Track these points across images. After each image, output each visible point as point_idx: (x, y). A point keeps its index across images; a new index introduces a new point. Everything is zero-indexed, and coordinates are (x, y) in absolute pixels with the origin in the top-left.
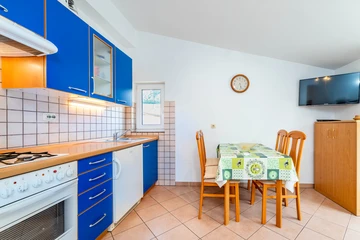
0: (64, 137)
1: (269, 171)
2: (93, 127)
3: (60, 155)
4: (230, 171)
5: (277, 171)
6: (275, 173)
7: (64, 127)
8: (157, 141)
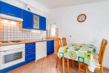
0: (30, 38)
1: (79, 57)
2: (37, 36)
3: (22, 42)
4: (63, 53)
5: (83, 58)
6: (82, 59)
7: (30, 36)
8: (54, 40)
